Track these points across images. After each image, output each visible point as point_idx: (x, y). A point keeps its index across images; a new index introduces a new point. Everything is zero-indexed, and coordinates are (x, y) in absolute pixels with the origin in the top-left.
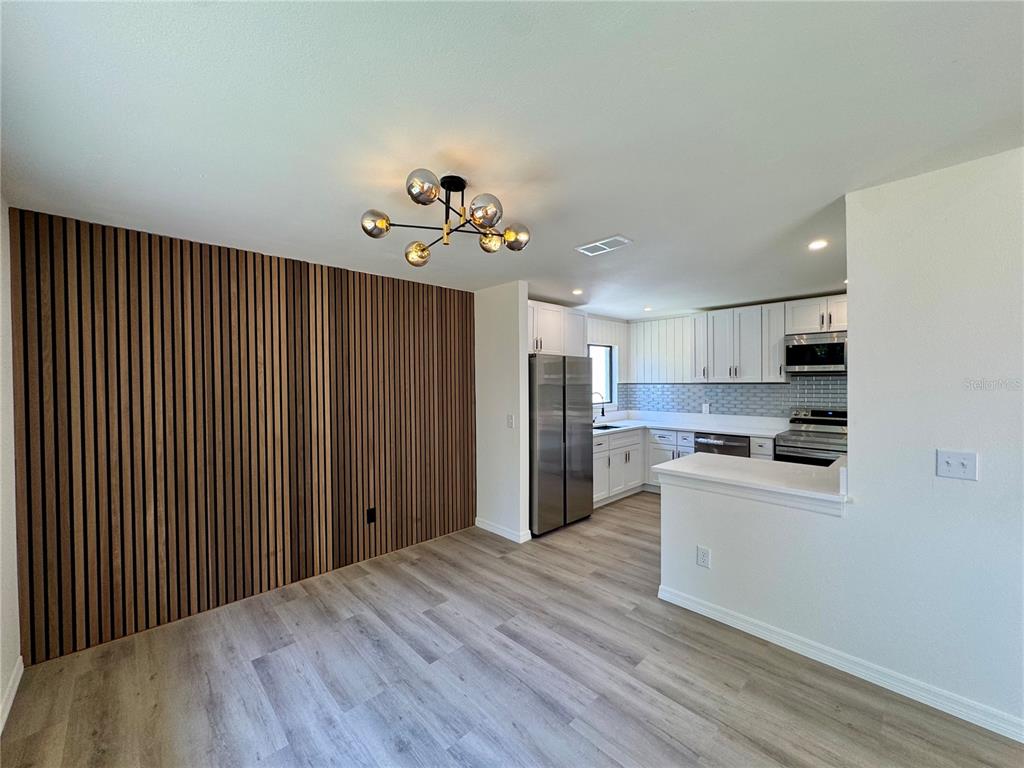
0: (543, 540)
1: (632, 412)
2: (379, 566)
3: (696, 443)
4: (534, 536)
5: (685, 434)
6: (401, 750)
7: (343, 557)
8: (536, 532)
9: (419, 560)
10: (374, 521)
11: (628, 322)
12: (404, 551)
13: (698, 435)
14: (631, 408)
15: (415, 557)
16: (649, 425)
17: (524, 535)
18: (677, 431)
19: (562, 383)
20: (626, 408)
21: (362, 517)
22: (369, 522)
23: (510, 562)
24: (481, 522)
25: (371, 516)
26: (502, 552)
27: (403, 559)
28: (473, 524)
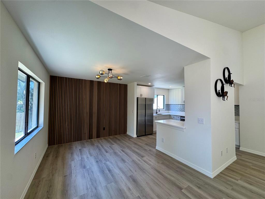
0: (139, 137)
1: (169, 111)
2: (105, 139)
3: (181, 119)
4: (137, 136)
5: (178, 117)
6: (97, 162)
7: (98, 136)
8: (138, 136)
9: (113, 138)
10: (105, 130)
11: (168, 90)
12: (110, 137)
13: (181, 117)
14: (169, 110)
15: (112, 138)
16: (171, 114)
17: (135, 136)
18: (177, 116)
19: (145, 104)
20: (168, 110)
21: (102, 129)
22: (104, 130)
23: (130, 140)
24: (128, 133)
25: (104, 129)
26: (129, 138)
27: (109, 138)
28: (126, 133)
